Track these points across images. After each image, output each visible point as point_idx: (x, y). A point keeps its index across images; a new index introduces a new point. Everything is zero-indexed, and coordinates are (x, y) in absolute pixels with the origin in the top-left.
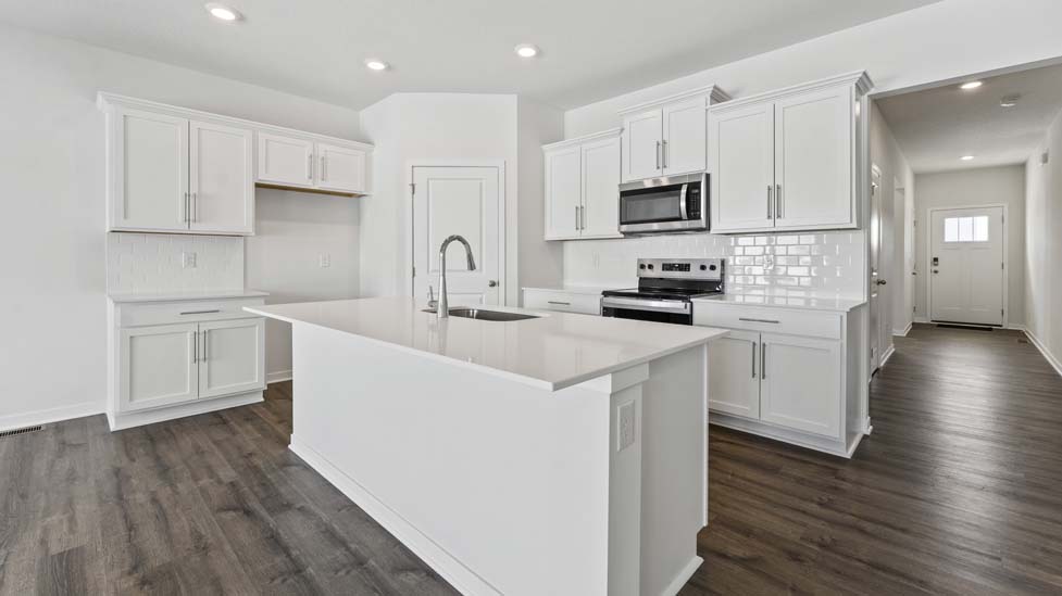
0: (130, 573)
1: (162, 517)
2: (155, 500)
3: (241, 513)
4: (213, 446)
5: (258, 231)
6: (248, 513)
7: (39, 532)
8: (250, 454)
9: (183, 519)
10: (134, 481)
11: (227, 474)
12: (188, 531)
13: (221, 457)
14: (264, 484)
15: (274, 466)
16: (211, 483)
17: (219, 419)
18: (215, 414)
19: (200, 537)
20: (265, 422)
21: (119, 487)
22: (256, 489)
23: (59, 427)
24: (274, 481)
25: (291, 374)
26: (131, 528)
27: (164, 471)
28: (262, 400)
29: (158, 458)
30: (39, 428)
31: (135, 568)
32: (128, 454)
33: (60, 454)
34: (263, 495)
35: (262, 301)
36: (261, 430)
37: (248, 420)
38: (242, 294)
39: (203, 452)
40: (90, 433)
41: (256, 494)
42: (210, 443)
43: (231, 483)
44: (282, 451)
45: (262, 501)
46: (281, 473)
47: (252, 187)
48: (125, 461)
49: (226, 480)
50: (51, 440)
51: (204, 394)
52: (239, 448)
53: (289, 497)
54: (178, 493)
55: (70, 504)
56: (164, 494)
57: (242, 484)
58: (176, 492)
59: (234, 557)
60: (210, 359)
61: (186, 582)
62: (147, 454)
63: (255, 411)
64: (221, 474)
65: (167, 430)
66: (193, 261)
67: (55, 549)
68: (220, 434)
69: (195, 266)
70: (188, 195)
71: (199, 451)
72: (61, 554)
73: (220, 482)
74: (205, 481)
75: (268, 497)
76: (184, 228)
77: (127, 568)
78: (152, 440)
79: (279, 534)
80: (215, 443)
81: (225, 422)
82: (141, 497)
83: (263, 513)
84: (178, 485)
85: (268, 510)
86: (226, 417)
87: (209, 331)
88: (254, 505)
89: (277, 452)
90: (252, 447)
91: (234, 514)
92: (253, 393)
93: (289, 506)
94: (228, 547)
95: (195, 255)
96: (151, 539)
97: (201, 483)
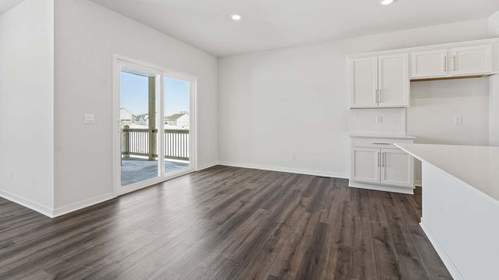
0: (337, 243)
1: (354, 227)
2: (353, 220)
3: (384, 244)
4: (382, 208)
5: (412, 104)
6: (387, 246)
7: (320, 213)
8: (398, 219)
9: (360, 233)
10: (350, 209)
11: (384, 223)
12: (360, 240)
13: (384, 213)
14: (399, 236)
15: (408, 230)
16: (376, 224)
17: (389, 195)
18: (388, 193)
19: (364, 245)
20: (411, 205)
21: (344, 208)
22: (395, 237)
23: (335, 179)
24: (405, 237)
25: (421, 183)
26: (343, 226)
27: (360, 209)
28: (413, 194)
29: (360, 203)
30: (330, 178)
31: (339, 242)
32: (351, 197)
33: (333, 189)
34: (397, 241)
35: (412, 141)
36: (408, 209)
37: (402, 201)
38: (405, 137)
39: (377, 208)
40: (343, 185)
41: (394, 239)
42: (382, 206)
43: (385, 228)
44: (415, 224)
45: (396, 244)
46: (410, 235)
47: (408, 82)
48: (349, 199)
49: (383, 226)
50: (332, 183)
51: (383, 182)
52: (394, 214)
53: (411, 250)
54: (362, 221)
55: (330, 207)
56: (358, 218)
57: (390, 231)
58: (361, 220)
59: (374, 262)
60: (385, 166)
61: (353, 259)
62: (357, 200)
63: (408, 198)
64: (382, 222)
65: (367, 193)
66: (381, 120)
67: (322, 221)
68: (387, 203)
69: (382, 122)
70: (377, 91)
71: (376, 207)
72: (322, 223)
73: (380, 225)
74: (374, 221)
75: (400, 244)
76: (375, 105)
77: (337, 240)
78: (360, 195)
79: (398, 265)
80: (383, 206)
81: (391, 198)
82: (350, 216)
83: (394, 250)
84: (364, 218)
85: (397, 250)
86: (392, 196)
87: (385, 153)
88: (391, 244)
89: (413, 224)
90: (400, 215)
91: (381, 243)
92: (409, 188)
93: (409, 255)
94: (373, 256)
95: (382, 117)
96: (348, 233)
97: (372, 221)
